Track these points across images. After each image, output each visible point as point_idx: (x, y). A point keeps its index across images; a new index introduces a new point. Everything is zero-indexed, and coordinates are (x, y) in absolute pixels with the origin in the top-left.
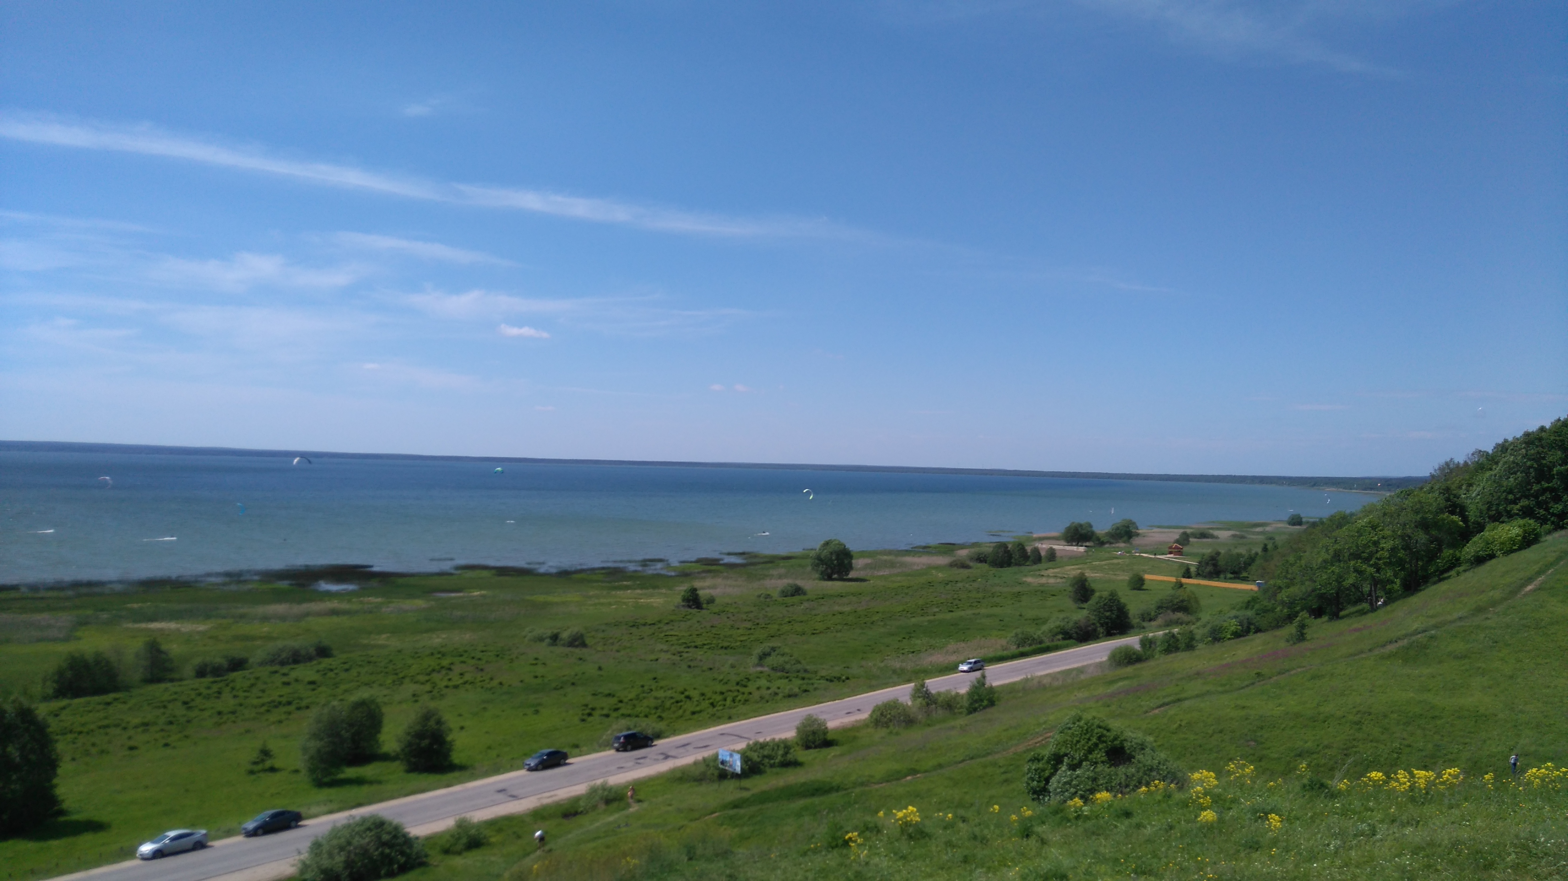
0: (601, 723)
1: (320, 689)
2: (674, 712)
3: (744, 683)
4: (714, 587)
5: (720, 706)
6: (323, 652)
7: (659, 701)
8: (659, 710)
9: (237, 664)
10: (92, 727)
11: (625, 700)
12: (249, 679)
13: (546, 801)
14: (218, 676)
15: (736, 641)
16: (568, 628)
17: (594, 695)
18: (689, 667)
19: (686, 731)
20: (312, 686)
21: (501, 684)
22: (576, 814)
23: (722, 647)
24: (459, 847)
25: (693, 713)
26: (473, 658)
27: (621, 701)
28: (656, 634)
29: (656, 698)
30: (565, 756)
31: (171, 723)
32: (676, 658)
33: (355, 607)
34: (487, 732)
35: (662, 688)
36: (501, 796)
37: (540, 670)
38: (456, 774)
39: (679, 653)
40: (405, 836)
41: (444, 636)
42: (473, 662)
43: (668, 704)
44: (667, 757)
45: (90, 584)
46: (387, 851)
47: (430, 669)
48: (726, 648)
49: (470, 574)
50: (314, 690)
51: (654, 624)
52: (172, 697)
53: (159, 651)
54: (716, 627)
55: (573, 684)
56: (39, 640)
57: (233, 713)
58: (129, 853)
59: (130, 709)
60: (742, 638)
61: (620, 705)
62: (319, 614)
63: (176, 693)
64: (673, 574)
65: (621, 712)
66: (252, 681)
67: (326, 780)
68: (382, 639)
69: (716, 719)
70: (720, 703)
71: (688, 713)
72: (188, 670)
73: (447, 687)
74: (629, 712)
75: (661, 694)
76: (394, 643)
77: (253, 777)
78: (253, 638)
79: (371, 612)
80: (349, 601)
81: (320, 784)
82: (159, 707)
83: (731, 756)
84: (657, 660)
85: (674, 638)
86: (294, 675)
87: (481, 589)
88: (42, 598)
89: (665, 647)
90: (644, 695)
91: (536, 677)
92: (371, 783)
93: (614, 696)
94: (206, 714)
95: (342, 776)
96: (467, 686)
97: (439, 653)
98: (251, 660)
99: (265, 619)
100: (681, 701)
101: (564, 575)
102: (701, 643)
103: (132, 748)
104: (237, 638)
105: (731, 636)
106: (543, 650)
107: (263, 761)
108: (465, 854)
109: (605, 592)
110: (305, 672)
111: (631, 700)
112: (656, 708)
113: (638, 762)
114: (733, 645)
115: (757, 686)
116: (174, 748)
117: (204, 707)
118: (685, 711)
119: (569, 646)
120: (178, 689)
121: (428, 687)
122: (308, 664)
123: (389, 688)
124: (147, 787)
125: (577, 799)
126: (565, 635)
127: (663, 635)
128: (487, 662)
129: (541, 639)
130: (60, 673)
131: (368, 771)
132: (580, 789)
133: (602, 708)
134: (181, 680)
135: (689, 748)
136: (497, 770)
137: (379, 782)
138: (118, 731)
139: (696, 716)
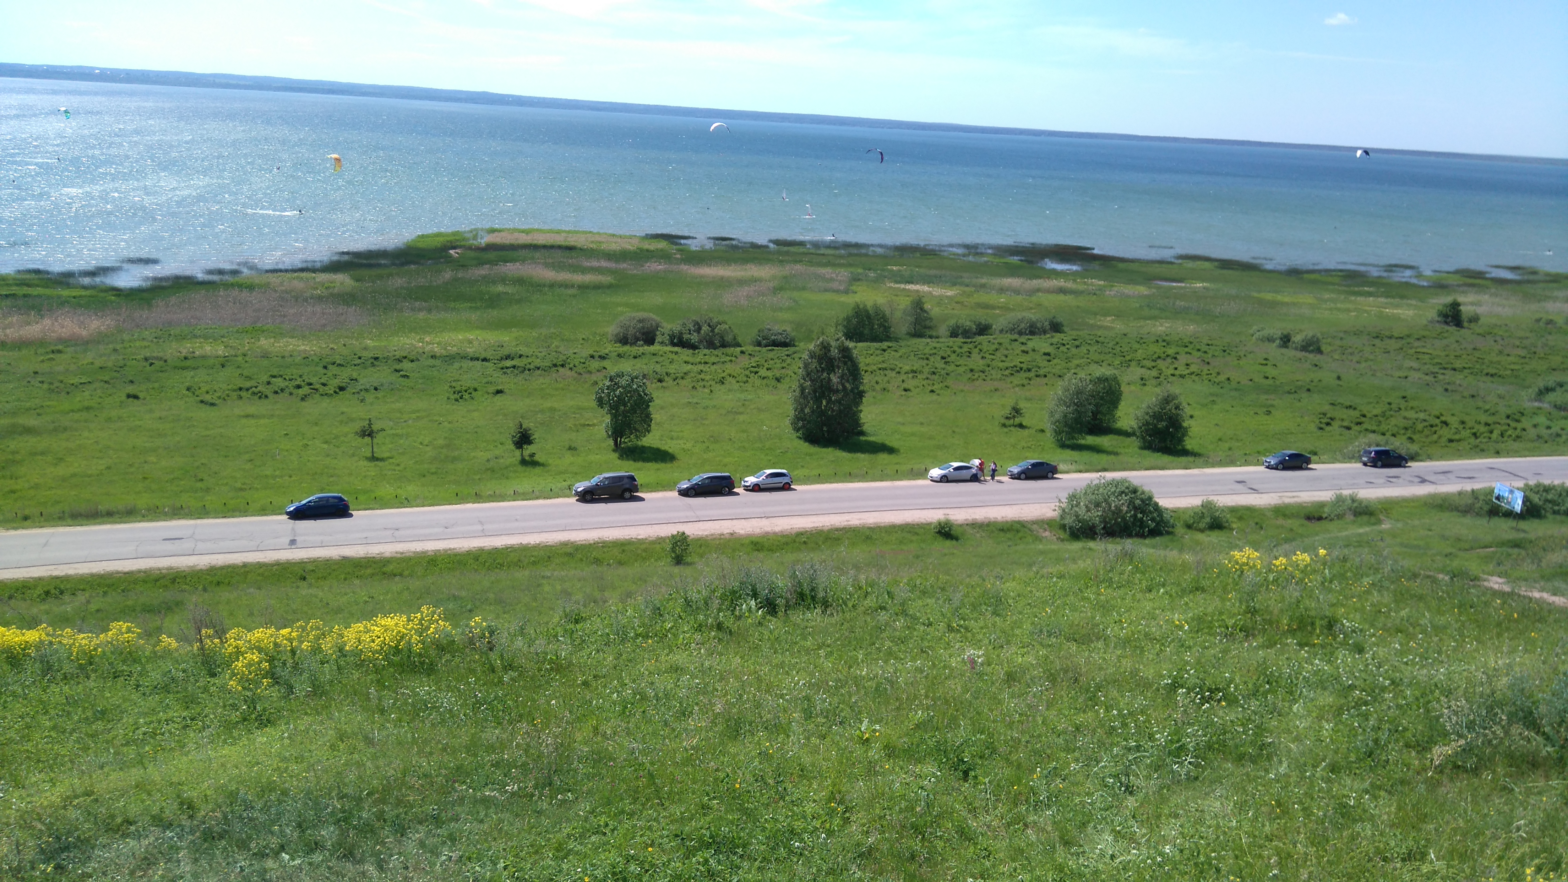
0: (1341, 435)
1: (1055, 361)
2: (1427, 436)
3: (1516, 417)
4: (1478, 304)
5: (1484, 437)
6: (1056, 327)
7: (1410, 422)
8: (1409, 431)
9: (983, 329)
10: (875, 368)
11: (1369, 415)
12: (994, 343)
13: (1287, 501)
14: (969, 338)
15: (1506, 369)
16: (1301, 330)
17: (1332, 404)
18: (1446, 390)
19: (1441, 458)
20: (1048, 358)
21: (1229, 379)
22: (1320, 518)
23: (1487, 374)
24: (1203, 525)
25: (1451, 441)
26: (1199, 350)
27: (1364, 416)
28: (1404, 349)
29: (1405, 418)
30: (1308, 461)
31: (934, 373)
32: (1430, 378)
33: (1081, 287)
34: (1217, 425)
35: (1412, 408)
36: (1240, 486)
37: (1270, 371)
38: (1191, 459)
39: (1433, 373)
40: (1155, 504)
41: (1167, 325)
42: (1199, 354)
43: (1420, 426)
44: (1423, 481)
45: (857, 246)
46: (1139, 515)
47: (1156, 356)
48: (1492, 375)
49: (1190, 264)
50: (1049, 361)
51: (1402, 338)
52: (932, 352)
53: (922, 310)
54: (1480, 350)
55: (1309, 390)
56: (827, 290)
57: (983, 372)
58: (923, 474)
59: (901, 357)
60: (1513, 367)
61: (1363, 419)
62: (1049, 291)
63: (935, 348)
64: (1425, 284)
65: (1365, 426)
66: (996, 346)
67: (1068, 442)
68: (1108, 321)
69: (1479, 451)
70: (1485, 435)
71: (1444, 439)
72: (943, 330)
73: (1173, 375)
74: (1374, 428)
75: (1411, 414)
76: (1119, 326)
77: (1005, 430)
78: (993, 307)
79: (1095, 294)
80: (1074, 280)
81: (1063, 446)
82: (923, 359)
84: (1406, 377)
85: (1427, 356)
86: (1031, 345)
87: (1203, 281)
89: (1415, 365)
90: (1392, 413)
91: (1267, 378)
92: (1108, 453)
93: (1355, 409)
94: (961, 370)
95: (1083, 442)
96: (1193, 376)
97: (1164, 341)
98: (994, 327)
99: (1002, 290)
100: (1436, 425)
101: (1293, 276)
102: (1460, 366)
103: (905, 390)
104: (979, 305)
105: (1499, 363)
106: (1273, 350)
107: (1014, 417)
108: (1209, 533)
109: (1342, 297)
110: (1040, 344)
111: (1376, 416)
112: (1406, 429)
113: (1390, 480)
114: (1501, 373)
115: (1535, 423)
116: (938, 395)
117: (958, 363)
118: (1440, 437)
119: (1301, 351)
120: (938, 345)
121: (1154, 373)
122: (1042, 336)
123: (1118, 369)
124: (922, 424)
125: (1321, 505)
126: (1297, 338)
127: (1413, 350)
128: (1213, 356)
129: (1270, 340)
130: (848, 319)
131: (1104, 441)
132: (1325, 496)
133: (1343, 420)
134: (937, 337)
135: (1449, 475)
136: (1232, 463)
137: (1116, 454)
138: (893, 374)
139: (1453, 444)
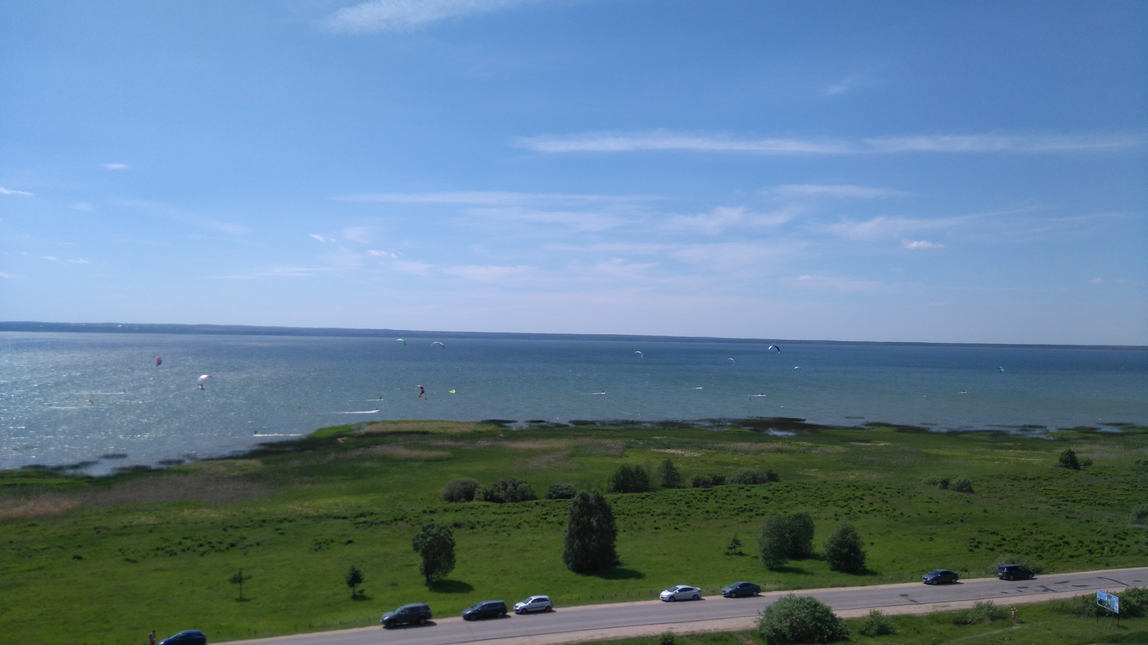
0: (986, 555)
1: (771, 503)
2: (1053, 554)
3: (1122, 536)
4: (1091, 452)
5: (1098, 553)
6: (773, 477)
7: (1040, 543)
8: (1039, 551)
9: (718, 481)
10: (634, 512)
11: (1008, 539)
12: (725, 491)
13: (940, 609)
14: (707, 487)
15: (1114, 500)
16: (957, 476)
17: (980, 531)
18: (1067, 517)
19: (1064, 570)
20: (766, 501)
21: (902, 514)
22: (965, 623)
23: (1099, 504)
24: (872, 632)
25: (1071, 557)
26: (880, 492)
27: (1004, 539)
28: (1036, 487)
29: (1036, 540)
30: (956, 577)
31: (679, 515)
32: (1055, 509)
33: (794, 448)
34: (892, 549)
35: (1041, 532)
36: (903, 599)
37: (934, 507)
38: (869, 577)
39: (1057, 505)
40: (832, 616)
41: (857, 474)
42: (880, 495)
43: (1047, 546)
44: (1046, 590)
45: (633, 423)
46: (819, 624)
47: (847, 497)
48: (1103, 505)
49: (876, 429)
50: (767, 503)
51: (1034, 479)
52: (679, 498)
53: (671, 467)
54: (1093, 486)
55: (962, 521)
56: (607, 455)
57: (716, 513)
58: (656, 595)
59: (655, 503)
60: (1119, 498)
61: (1003, 542)
62: (770, 451)
63: (681, 496)
64: (1052, 438)
65: (1004, 548)
66: (728, 493)
67: (775, 566)
68: (812, 472)
69: (1093, 564)
70: (1097, 551)
71: (1066, 556)
72: (689, 482)
73: (860, 512)
74: (1011, 549)
75: (1041, 537)
76: (821, 476)
77: (729, 557)
78: (728, 464)
79: (804, 453)
80: (790, 443)
81: (772, 569)
82: (672, 504)
83: (1109, 597)
84: (1037, 509)
85: (1053, 492)
86: (754, 491)
87: (885, 441)
88: (607, 430)
89: (1044, 499)
90: (1025, 536)
91: (931, 512)
92: (806, 573)
93: (998, 534)
94: (700, 511)
95: (786, 565)
96: (875, 512)
97: (854, 486)
98: (727, 479)
99: (735, 452)
100: (1060, 545)
101: (954, 435)
102: (1079, 499)
103: (656, 528)
104: (718, 463)
105: (1108, 495)
106: (936, 491)
107: (735, 547)
108: (877, 637)
109: (989, 450)
110: (760, 490)
111: (1013, 539)
112: (1037, 548)
113: (1020, 590)
114: (1110, 503)
115: (1137, 540)
116: (681, 531)
117: (698, 507)
118: (1063, 554)
119: (957, 491)
120: (683, 493)
121: (846, 510)
122: (763, 485)
123: (818, 508)
124: (665, 554)
125: (966, 612)
126: (954, 482)
127: (1042, 488)
128: (891, 496)
129: (934, 483)
130: (617, 476)
131: (804, 564)
132: (969, 604)
133: (988, 543)
134: (684, 488)
135: (1067, 585)
136: (900, 579)
137: (813, 574)
138: (648, 516)
139: (1074, 560)
